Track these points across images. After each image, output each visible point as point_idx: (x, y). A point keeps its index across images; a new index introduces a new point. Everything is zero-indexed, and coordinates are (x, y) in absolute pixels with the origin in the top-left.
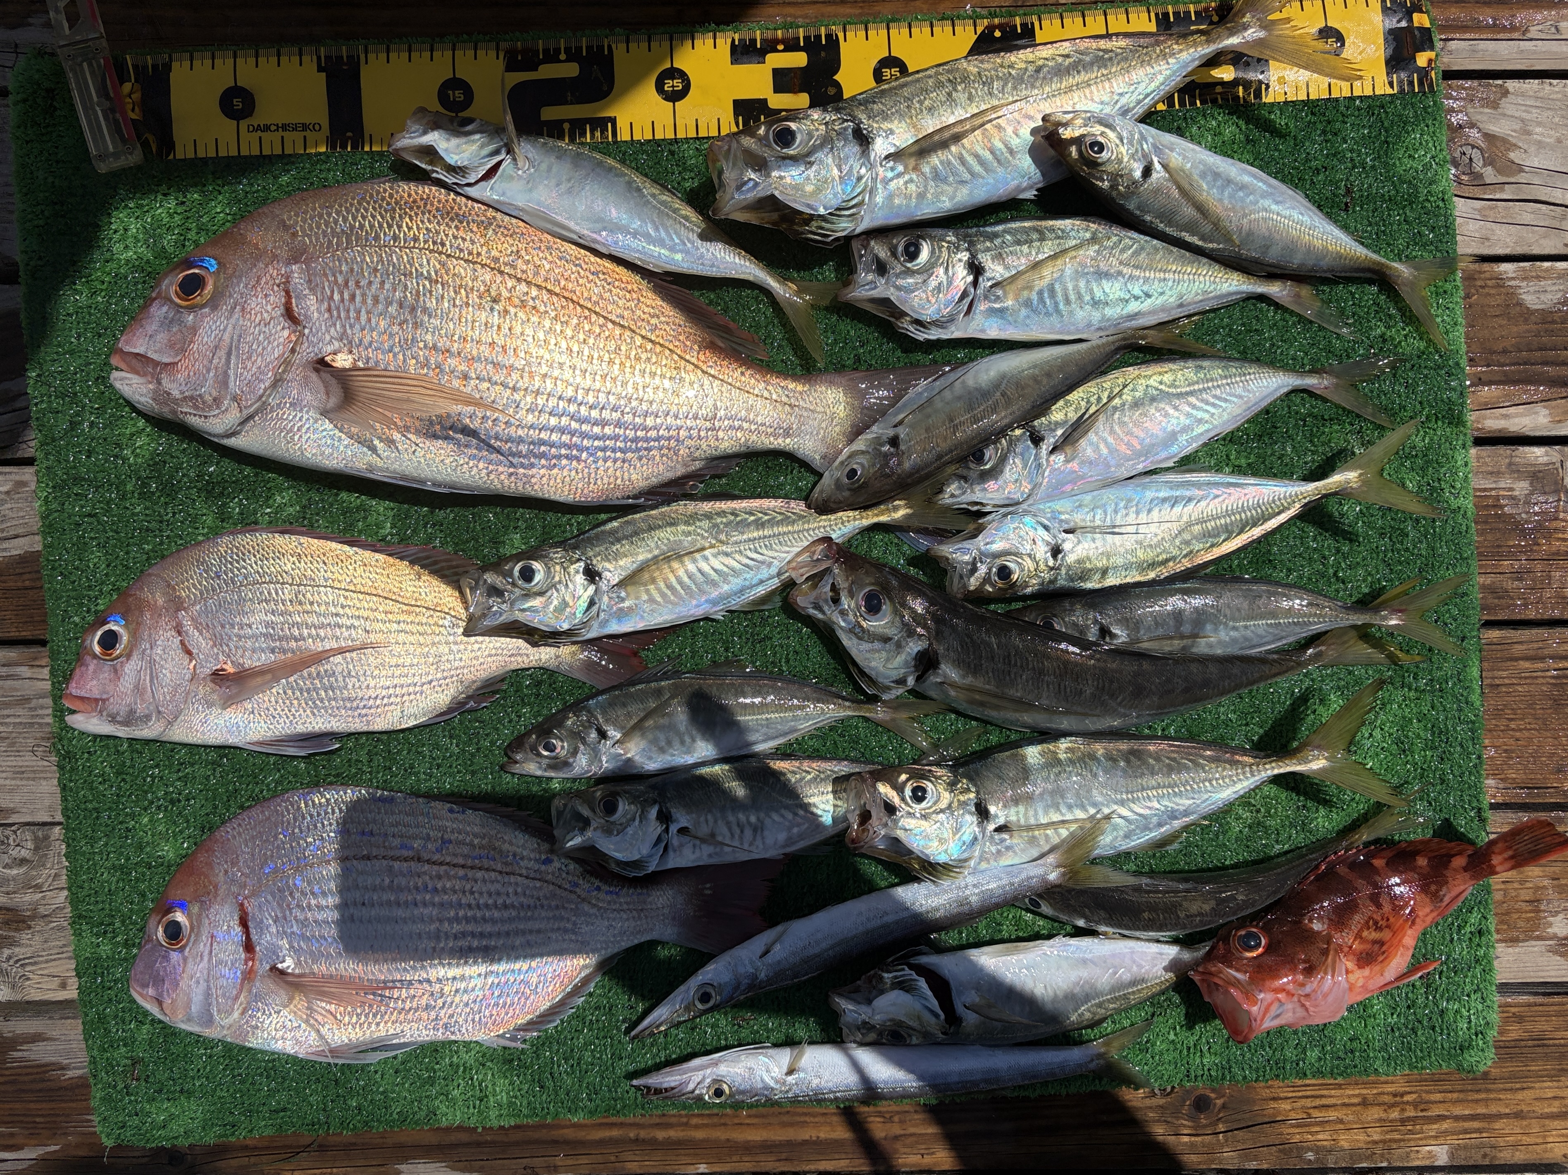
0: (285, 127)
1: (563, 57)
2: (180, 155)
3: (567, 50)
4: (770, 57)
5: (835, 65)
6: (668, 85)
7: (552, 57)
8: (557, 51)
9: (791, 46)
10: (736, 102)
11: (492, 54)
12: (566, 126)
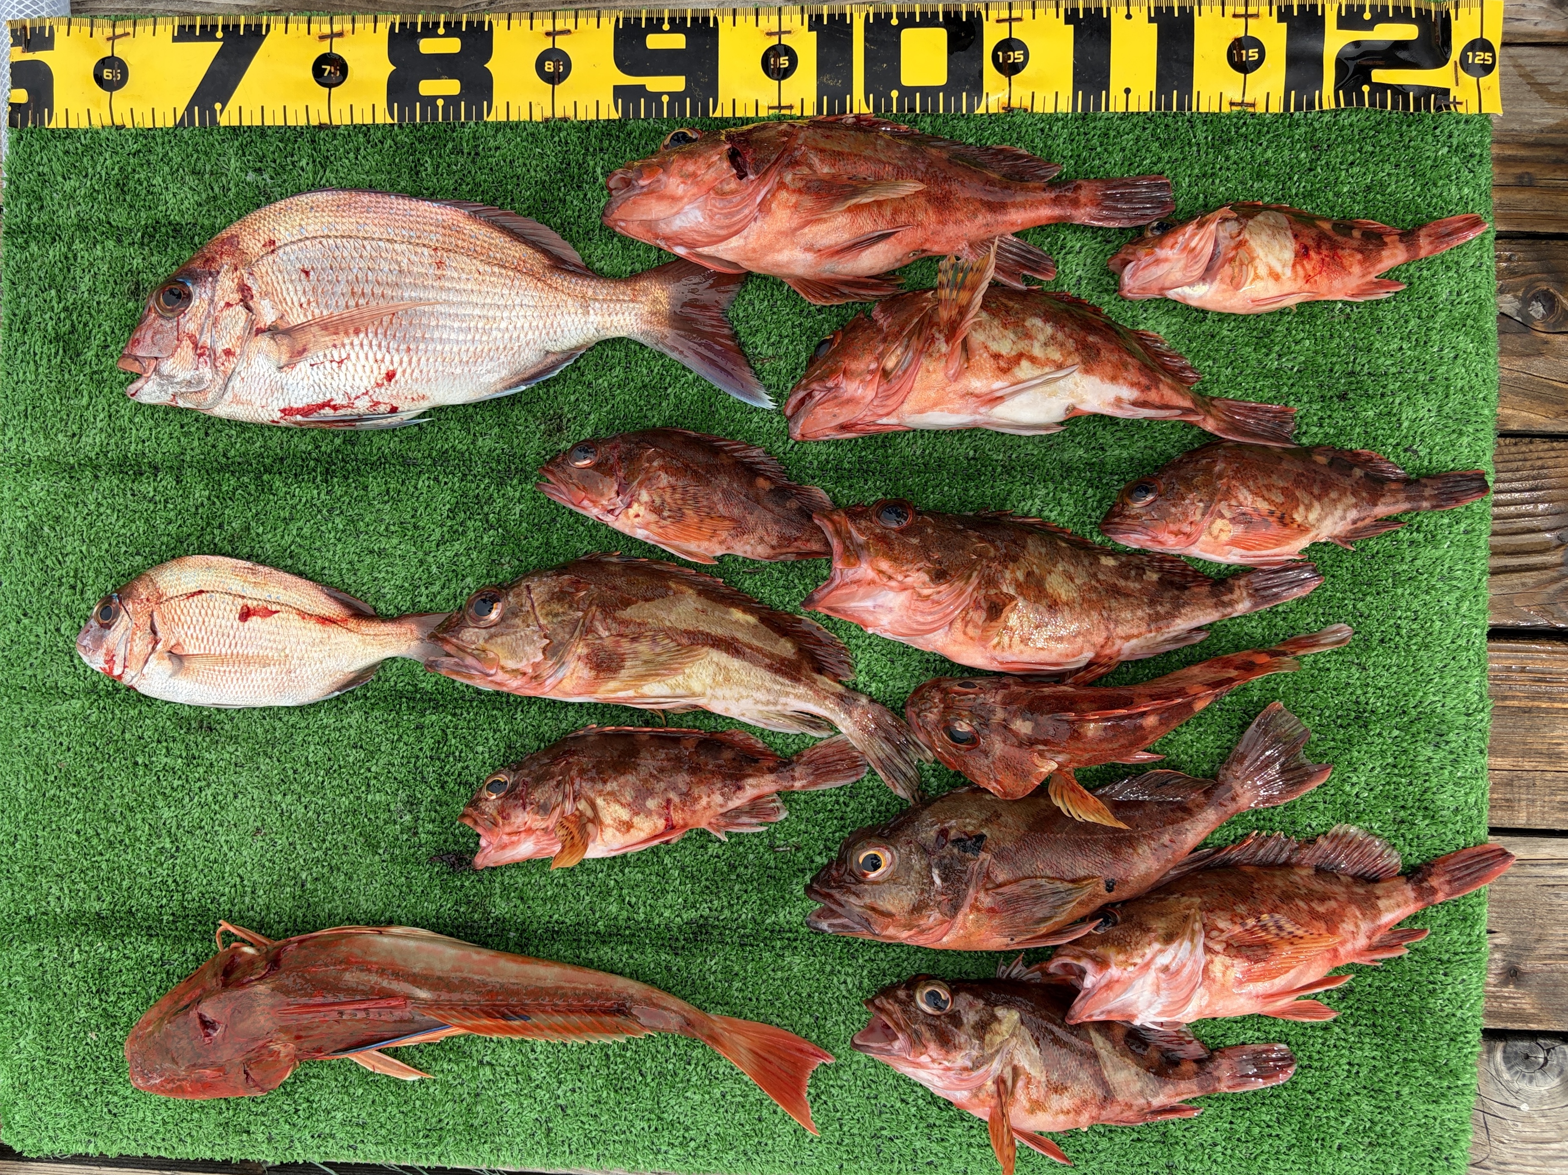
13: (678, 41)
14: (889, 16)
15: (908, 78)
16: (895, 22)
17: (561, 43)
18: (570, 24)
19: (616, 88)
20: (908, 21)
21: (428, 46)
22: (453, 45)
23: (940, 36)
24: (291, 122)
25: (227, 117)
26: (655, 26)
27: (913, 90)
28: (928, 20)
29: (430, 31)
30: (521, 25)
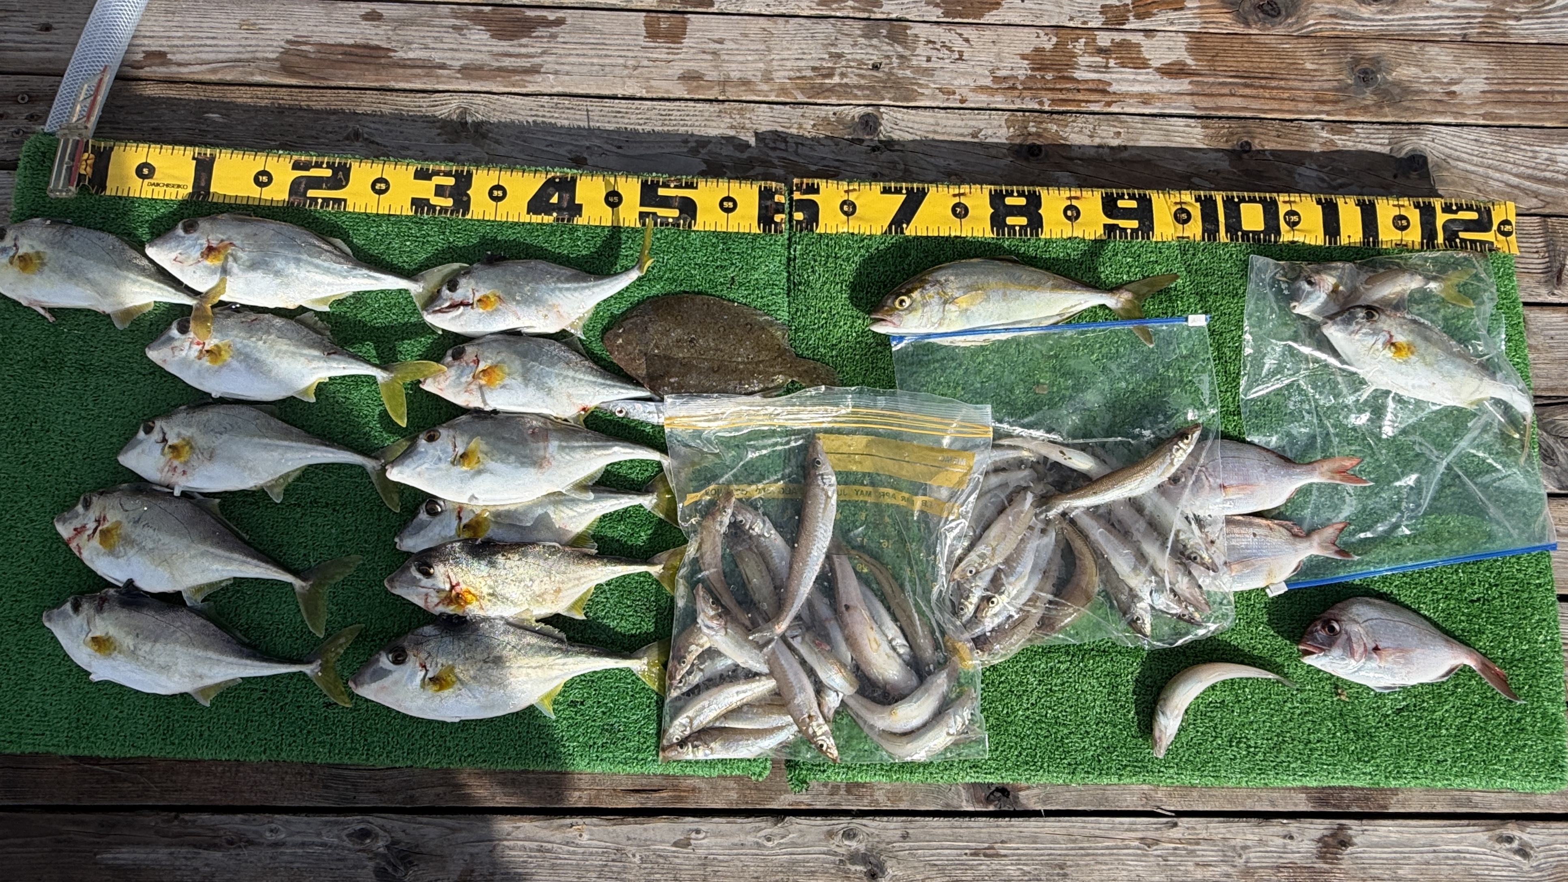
0: (167, 185)
1: (325, 165)
2: (108, 193)
3: (328, 163)
4: (434, 178)
5: (469, 186)
6: (378, 186)
7: (318, 165)
8: (322, 163)
9: (448, 174)
10: (413, 199)
11: (288, 160)
12: (320, 201)
13: (1133, 204)
14: (1233, 197)
15: (1245, 227)
16: (1236, 200)
17: (1075, 203)
18: (1078, 194)
19: (1105, 225)
20: (1242, 200)
21: (1009, 201)
22: (1022, 201)
23: (1259, 207)
24: (942, 234)
25: (910, 231)
26: (1122, 197)
27: (1246, 234)
28: (1252, 200)
29: (1010, 194)
30: (1054, 192)
